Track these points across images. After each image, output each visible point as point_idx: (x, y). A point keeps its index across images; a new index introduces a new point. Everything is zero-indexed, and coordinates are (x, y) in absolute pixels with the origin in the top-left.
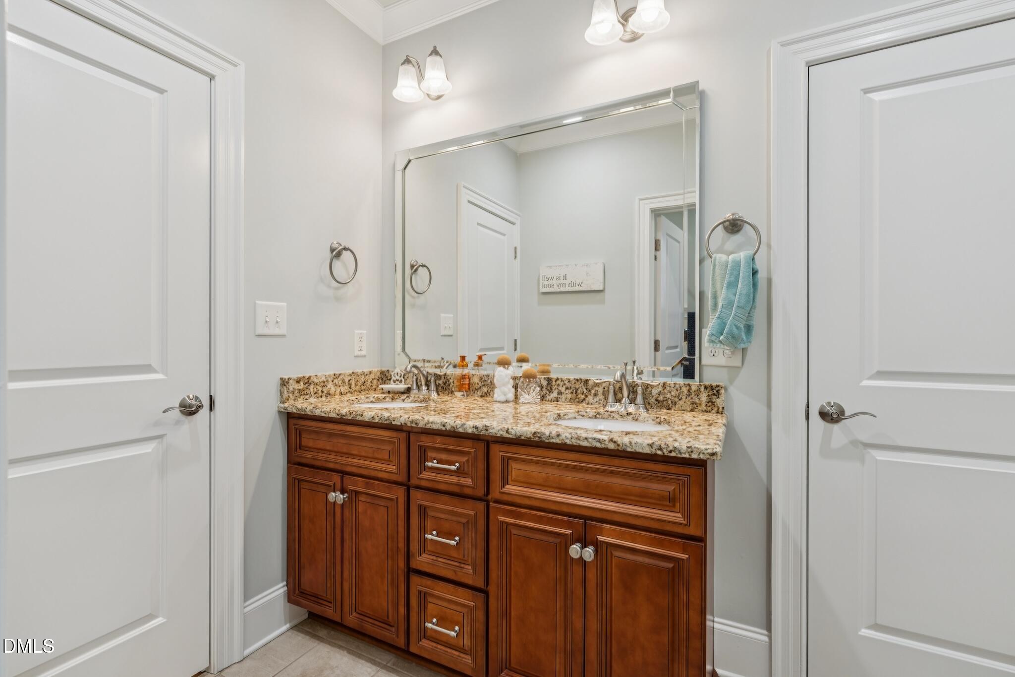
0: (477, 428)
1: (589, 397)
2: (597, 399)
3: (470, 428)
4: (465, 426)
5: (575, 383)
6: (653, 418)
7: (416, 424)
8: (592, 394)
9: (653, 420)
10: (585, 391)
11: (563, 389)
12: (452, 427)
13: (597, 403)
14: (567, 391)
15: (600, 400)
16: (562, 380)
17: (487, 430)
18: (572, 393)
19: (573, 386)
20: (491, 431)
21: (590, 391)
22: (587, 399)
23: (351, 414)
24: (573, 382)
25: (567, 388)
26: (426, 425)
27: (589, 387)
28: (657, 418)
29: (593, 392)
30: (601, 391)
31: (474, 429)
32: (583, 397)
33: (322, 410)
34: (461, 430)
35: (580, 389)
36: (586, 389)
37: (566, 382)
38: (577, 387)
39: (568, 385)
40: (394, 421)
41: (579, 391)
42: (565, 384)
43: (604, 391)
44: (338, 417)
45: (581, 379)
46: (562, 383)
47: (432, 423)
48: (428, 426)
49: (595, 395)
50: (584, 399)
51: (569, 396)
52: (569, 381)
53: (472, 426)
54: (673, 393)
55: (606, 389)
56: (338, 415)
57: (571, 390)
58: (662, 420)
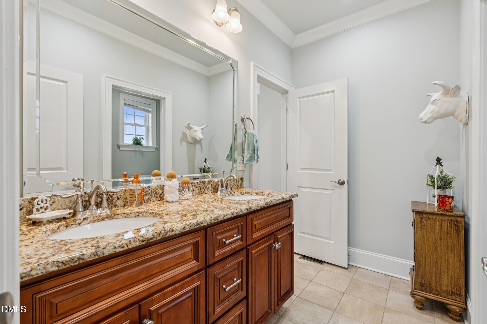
0: (247, 209)
1: (206, 190)
2: (209, 190)
3: (245, 210)
4: (242, 210)
5: (200, 184)
6: (240, 193)
7: (218, 219)
8: (207, 188)
9: (240, 194)
10: (204, 187)
11: (195, 188)
12: (237, 213)
13: (209, 192)
14: (197, 189)
15: (210, 190)
16: (194, 184)
17: (251, 209)
18: (199, 189)
19: (199, 186)
20: (253, 208)
21: (206, 187)
22: (205, 191)
23: (159, 234)
24: (199, 183)
25: (196, 187)
26: (223, 218)
27: (206, 185)
28: (242, 192)
29: (207, 187)
30: (210, 186)
31: (246, 210)
32: (203, 190)
33: (116, 245)
34: (241, 213)
35: (202, 187)
36: (205, 186)
37: (196, 184)
38: (201, 186)
39: (197, 185)
40: (202, 223)
41: (202, 188)
42: (195, 185)
43: (211, 186)
44: (143, 243)
45: (202, 181)
46: (194, 185)
47: (227, 215)
48: (225, 218)
49: (208, 188)
50: (204, 191)
51: (197, 191)
52: (197, 183)
53: (245, 209)
54: (232, 183)
55: (212, 185)
56: (143, 241)
57: (198, 188)
58: (244, 192)
